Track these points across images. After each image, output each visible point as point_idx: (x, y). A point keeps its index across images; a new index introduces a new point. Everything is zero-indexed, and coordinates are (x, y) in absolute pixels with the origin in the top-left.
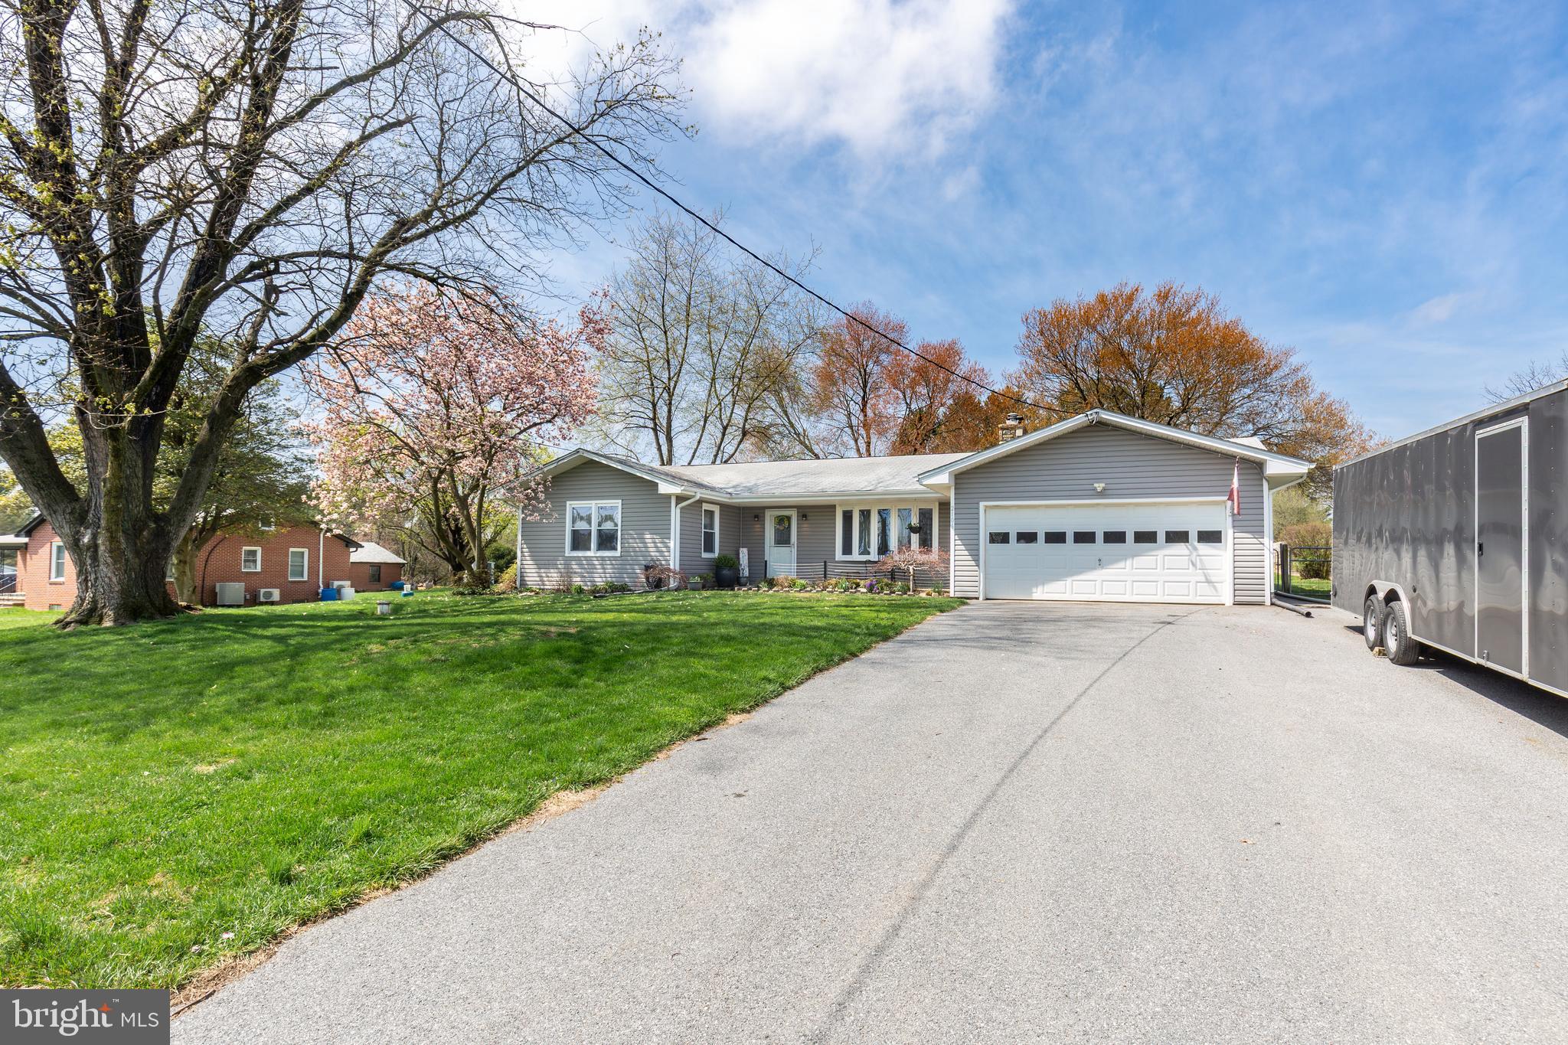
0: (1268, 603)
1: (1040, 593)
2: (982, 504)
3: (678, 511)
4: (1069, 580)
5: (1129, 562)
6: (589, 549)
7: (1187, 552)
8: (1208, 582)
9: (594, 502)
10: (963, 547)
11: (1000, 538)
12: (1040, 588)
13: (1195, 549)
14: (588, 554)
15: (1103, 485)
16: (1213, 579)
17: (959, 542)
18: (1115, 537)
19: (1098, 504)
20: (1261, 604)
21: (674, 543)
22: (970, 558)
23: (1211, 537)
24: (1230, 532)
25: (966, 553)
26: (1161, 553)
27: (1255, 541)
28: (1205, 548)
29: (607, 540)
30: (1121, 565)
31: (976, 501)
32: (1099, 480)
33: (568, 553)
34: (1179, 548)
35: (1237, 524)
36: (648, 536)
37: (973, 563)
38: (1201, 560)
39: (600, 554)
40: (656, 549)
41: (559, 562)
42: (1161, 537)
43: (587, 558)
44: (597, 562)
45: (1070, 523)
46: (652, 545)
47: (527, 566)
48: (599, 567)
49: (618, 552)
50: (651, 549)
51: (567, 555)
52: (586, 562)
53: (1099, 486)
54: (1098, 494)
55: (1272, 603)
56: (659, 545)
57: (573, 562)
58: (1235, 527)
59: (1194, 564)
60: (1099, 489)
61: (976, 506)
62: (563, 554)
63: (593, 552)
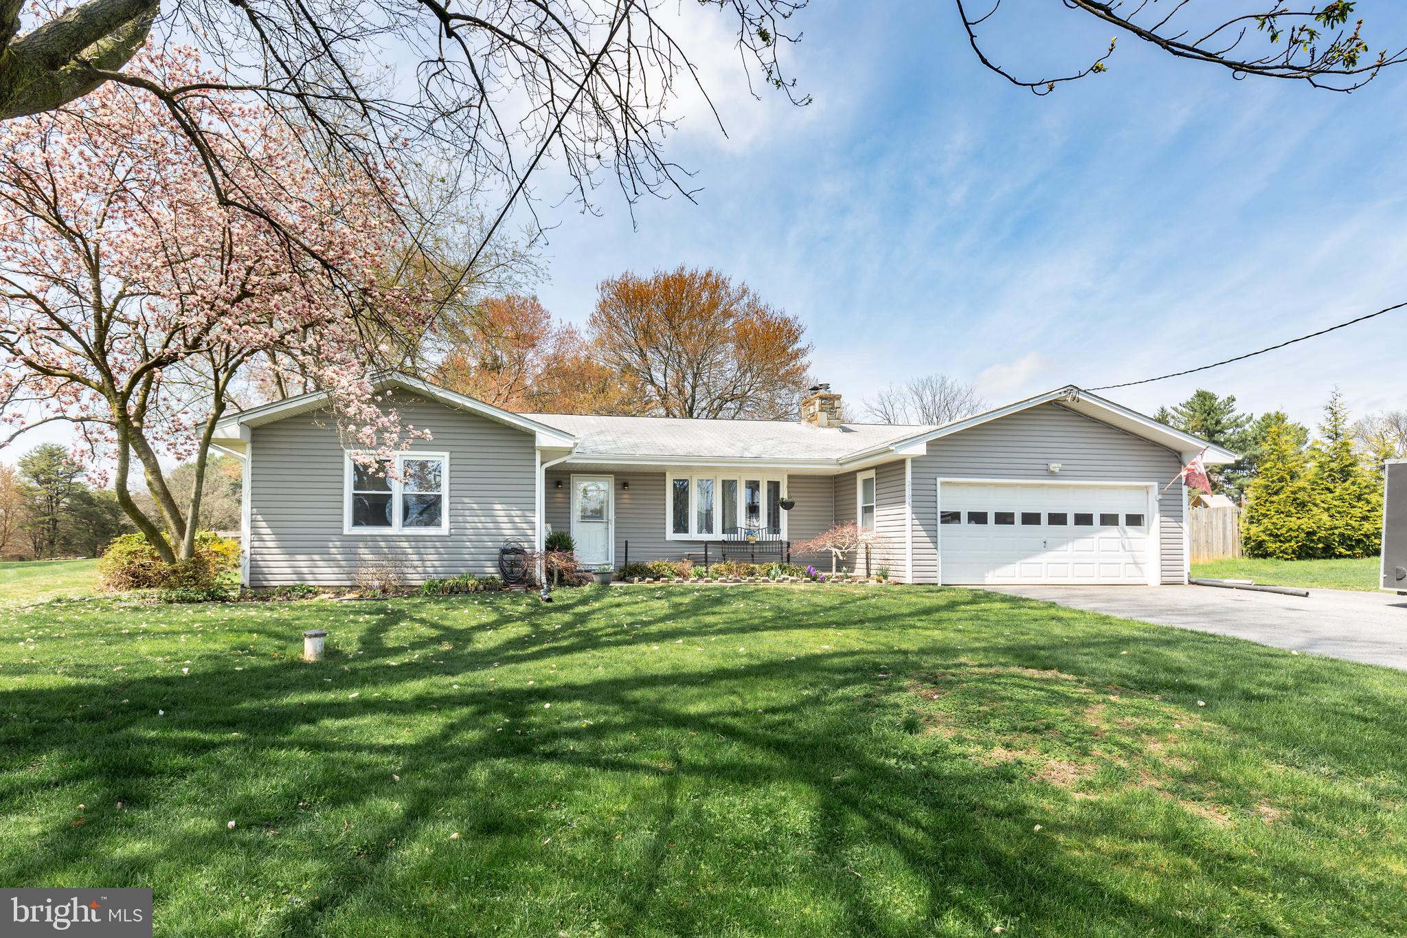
0: (1186, 582)
1: (992, 577)
2: (940, 480)
3: (544, 471)
4: (1018, 563)
5: (1070, 545)
6: (387, 522)
7: (1119, 535)
8: (1135, 563)
9: (397, 452)
10: (920, 528)
11: (951, 518)
12: (991, 574)
13: (1125, 532)
14: (386, 531)
15: (1060, 465)
16: (1139, 560)
17: (917, 522)
18: (1057, 519)
20: (1181, 584)
22: (928, 539)
23: (1134, 520)
24: (1156, 516)
25: (924, 534)
26: (1097, 536)
27: (1175, 524)
28: (1132, 531)
29: (423, 511)
30: (1064, 548)
31: (933, 476)
32: (1055, 460)
33: (348, 528)
34: (1111, 531)
35: (1163, 508)
36: (498, 507)
37: (931, 545)
38: (1129, 542)
39: (410, 531)
40: (509, 526)
41: (331, 544)
42: (1096, 520)
43: (385, 538)
44: (406, 544)
45: (1019, 504)
46: (505, 519)
47: (265, 551)
48: (410, 551)
49: (445, 527)
50: (503, 526)
51: (346, 532)
52: (383, 544)
53: (1055, 466)
54: (1052, 475)
55: (1191, 583)
56: (517, 520)
57: (361, 544)
58: (1161, 511)
59: (1124, 547)
60: (1057, 470)
61: (934, 481)
62: (338, 531)
63: (396, 529)
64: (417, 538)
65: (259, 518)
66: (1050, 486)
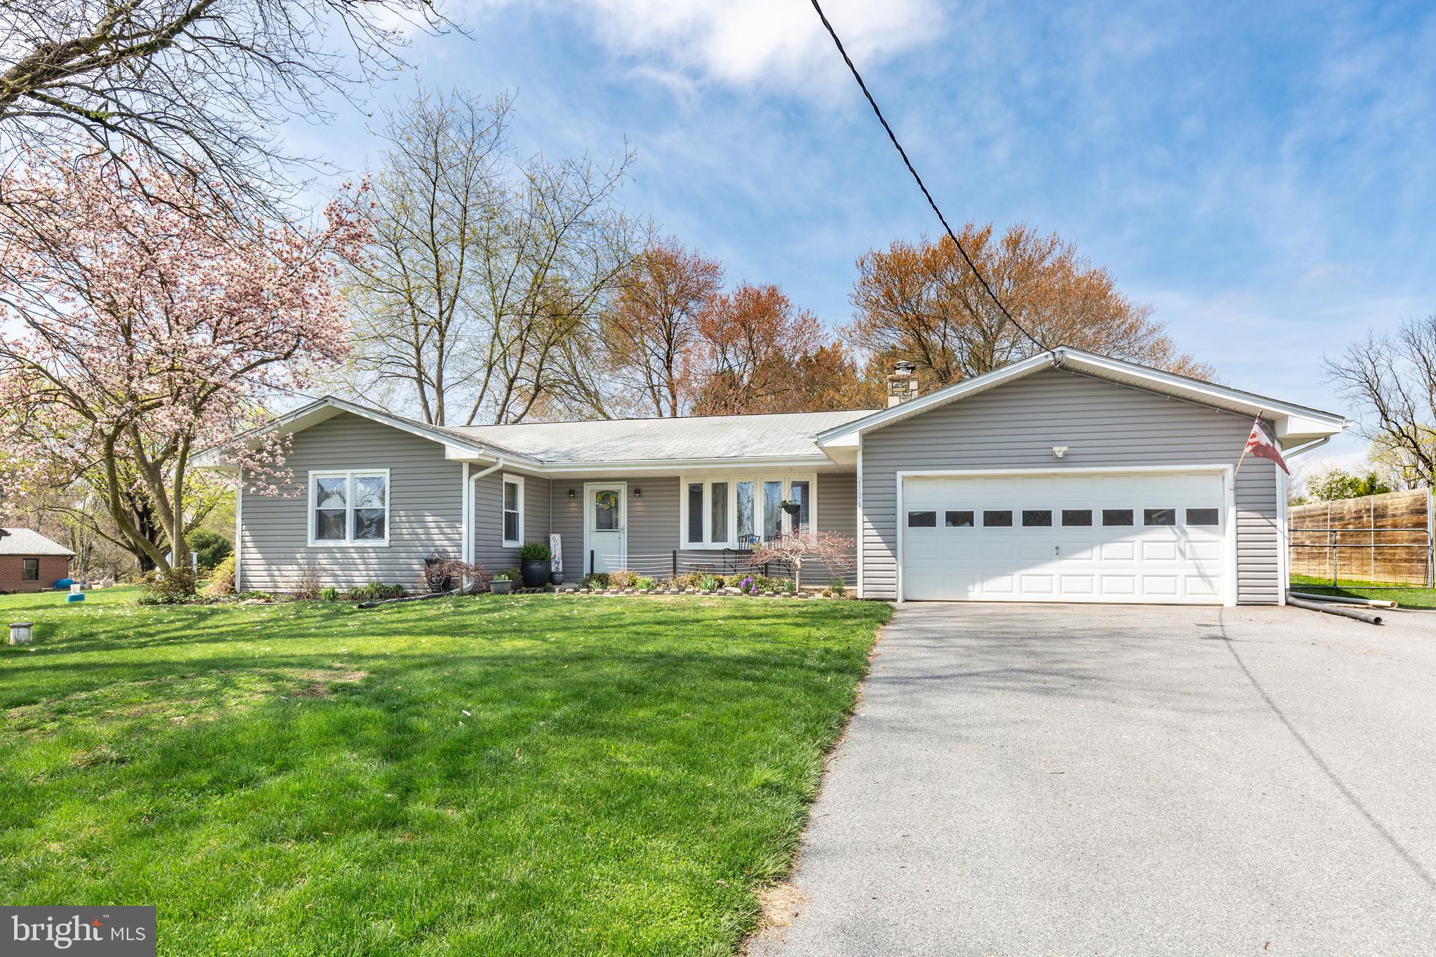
0: (1282, 602)
1: (977, 592)
2: (900, 474)
3: (473, 484)
4: (1017, 575)
5: (1096, 550)
6: (343, 536)
7: (1173, 537)
8: (1202, 575)
9: (349, 472)
10: (874, 533)
11: (922, 520)
12: (978, 587)
13: (1184, 533)
14: (343, 543)
15: (1065, 449)
16: (1208, 572)
17: (869, 525)
18: (1077, 518)
19: (1054, 475)
20: (1273, 604)
21: (467, 529)
22: (884, 546)
23: (1204, 517)
24: (1232, 511)
25: (879, 539)
26: (1138, 539)
27: (1264, 522)
28: (1196, 533)
29: (369, 525)
30: (1087, 554)
31: (891, 470)
32: (1059, 442)
33: (312, 542)
34: (1163, 533)
35: (1240, 499)
36: (430, 519)
37: (888, 553)
38: (1191, 547)
39: (360, 543)
40: (441, 537)
41: (298, 556)
42: (1139, 518)
43: (343, 550)
44: (355, 555)
45: (1018, 499)
46: (436, 531)
47: (250, 561)
48: (359, 561)
49: (386, 541)
50: (435, 537)
51: (310, 544)
52: (338, 555)
53: (1059, 450)
54: (1058, 461)
55: (1288, 603)
56: (447, 531)
57: (320, 556)
58: (1237, 503)
59: (1182, 553)
60: (1060, 455)
61: (891, 476)
62: (302, 544)
63: (348, 542)
64: (362, 550)
66: (1063, 476)
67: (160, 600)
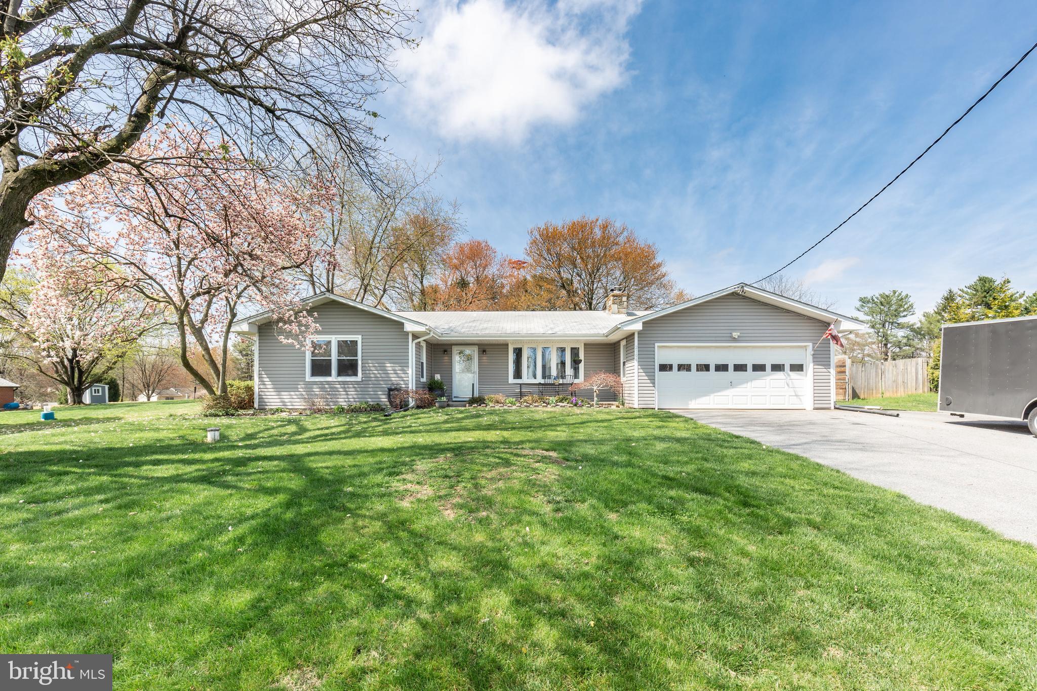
0: (833, 408)
1: (694, 404)
2: (657, 345)
3: (414, 345)
4: (712, 396)
5: (749, 384)
6: (330, 375)
7: (784, 378)
8: (796, 396)
9: (334, 337)
10: (644, 374)
11: (664, 368)
12: (693, 402)
13: (789, 375)
14: (329, 379)
15: (739, 334)
16: (799, 394)
17: (641, 371)
18: (740, 368)
20: (829, 409)
21: (411, 371)
22: (649, 381)
23: (798, 368)
24: (811, 365)
25: (646, 378)
26: (768, 378)
27: (825, 370)
28: (794, 375)
29: (348, 368)
30: (745, 385)
31: (653, 342)
32: (735, 330)
33: (308, 378)
34: (779, 375)
35: (815, 360)
36: (388, 365)
37: (651, 385)
38: (792, 382)
39: (341, 379)
40: (394, 375)
41: (299, 386)
42: (768, 368)
43: (328, 383)
44: (339, 386)
45: (713, 357)
46: (392, 372)
47: (265, 390)
48: (341, 389)
49: (359, 377)
50: (391, 375)
51: (307, 380)
52: (326, 386)
53: (735, 335)
54: (735, 340)
55: (836, 408)
56: (399, 372)
57: (315, 386)
58: (814, 362)
59: (788, 385)
60: (736, 337)
61: (652, 346)
62: (303, 379)
63: (333, 378)
64: (344, 383)
65: (263, 373)
66: (735, 347)
67: (221, 414)
